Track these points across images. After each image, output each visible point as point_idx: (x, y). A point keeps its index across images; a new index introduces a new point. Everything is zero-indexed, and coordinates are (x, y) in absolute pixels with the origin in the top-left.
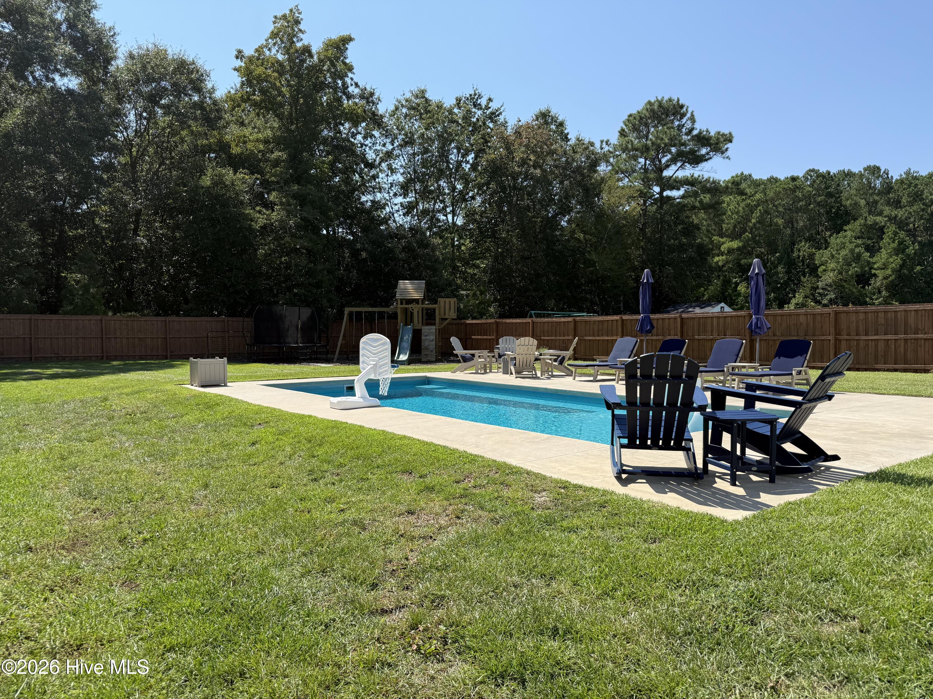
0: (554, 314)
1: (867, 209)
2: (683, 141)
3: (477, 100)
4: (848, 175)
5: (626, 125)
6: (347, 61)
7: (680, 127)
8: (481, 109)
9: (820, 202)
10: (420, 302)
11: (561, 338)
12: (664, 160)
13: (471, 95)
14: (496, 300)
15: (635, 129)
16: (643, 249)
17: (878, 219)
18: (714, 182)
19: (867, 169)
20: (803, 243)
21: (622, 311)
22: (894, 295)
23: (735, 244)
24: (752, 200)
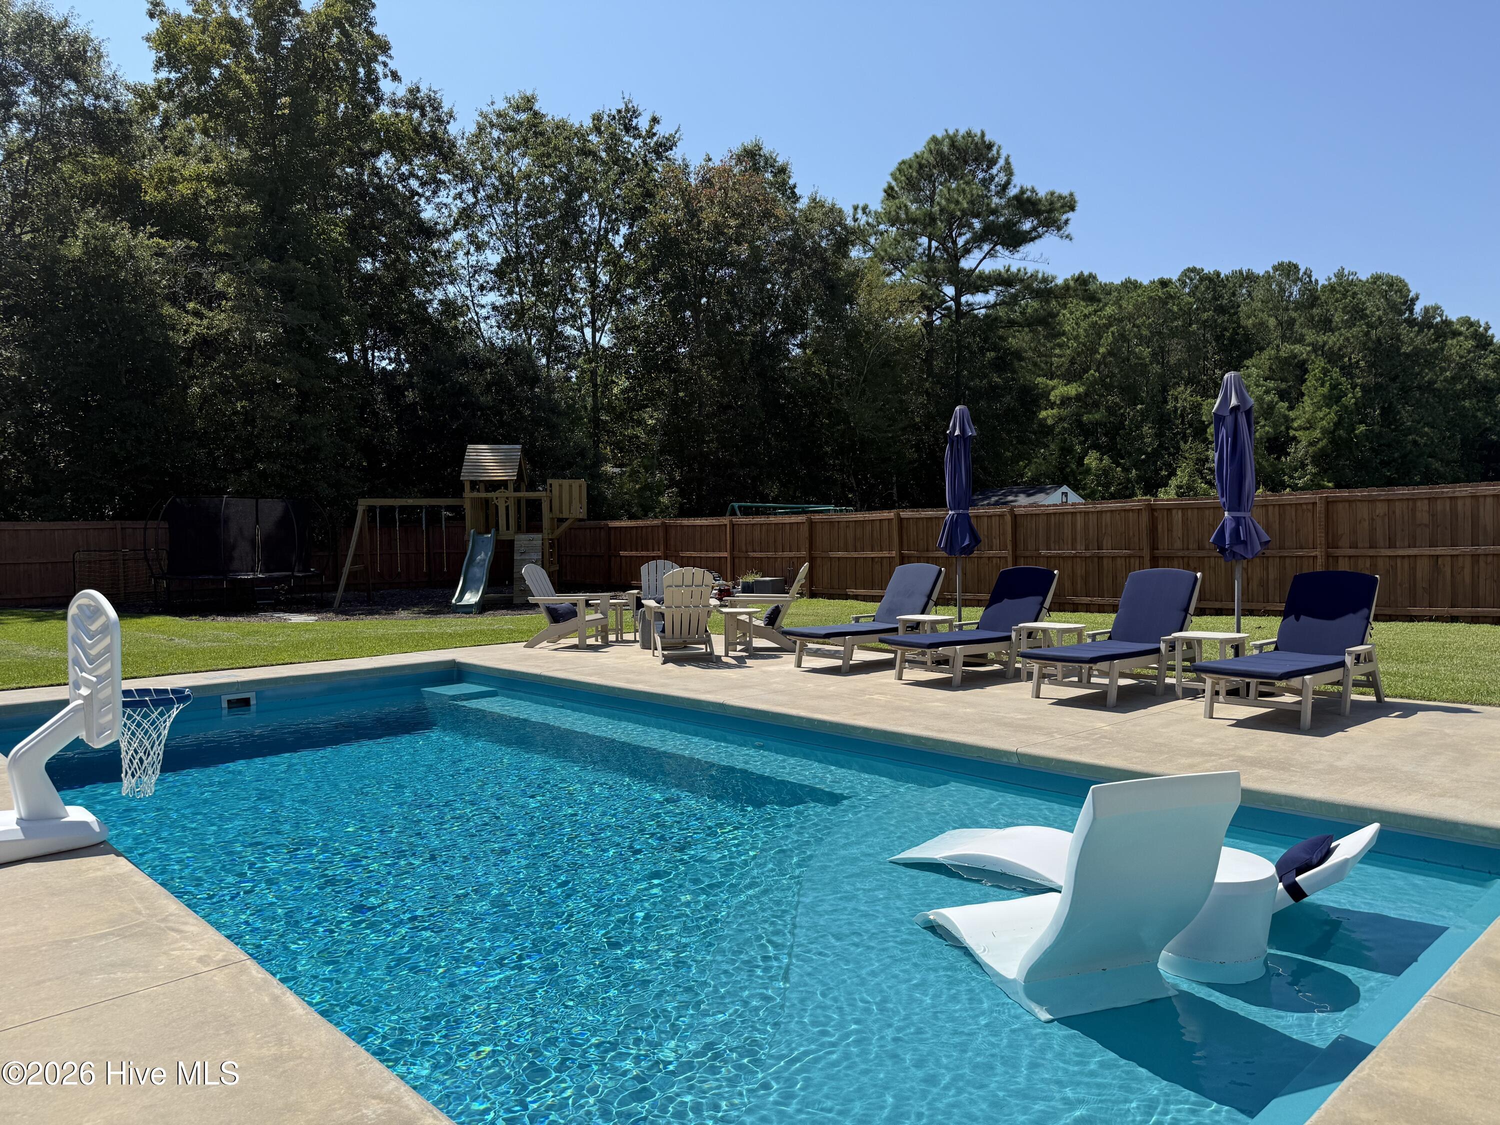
0: (775, 508)
1: (1278, 333)
2: (993, 206)
3: (630, 120)
4: (1250, 278)
5: (896, 179)
6: (376, 30)
7: (986, 183)
8: (640, 136)
9: (1206, 321)
10: (511, 486)
11: (787, 554)
12: (961, 242)
13: (619, 111)
14: (673, 483)
15: (912, 185)
16: (928, 394)
17: (1297, 348)
18: (1045, 280)
19: (1279, 267)
20: (1182, 388)
21: (894, 502)
22: (1326, 471)
23: (1072, 390)
24: (1100, 317)
